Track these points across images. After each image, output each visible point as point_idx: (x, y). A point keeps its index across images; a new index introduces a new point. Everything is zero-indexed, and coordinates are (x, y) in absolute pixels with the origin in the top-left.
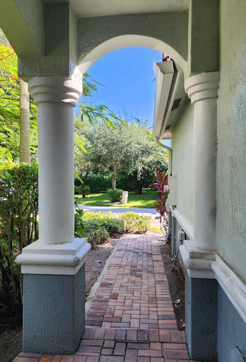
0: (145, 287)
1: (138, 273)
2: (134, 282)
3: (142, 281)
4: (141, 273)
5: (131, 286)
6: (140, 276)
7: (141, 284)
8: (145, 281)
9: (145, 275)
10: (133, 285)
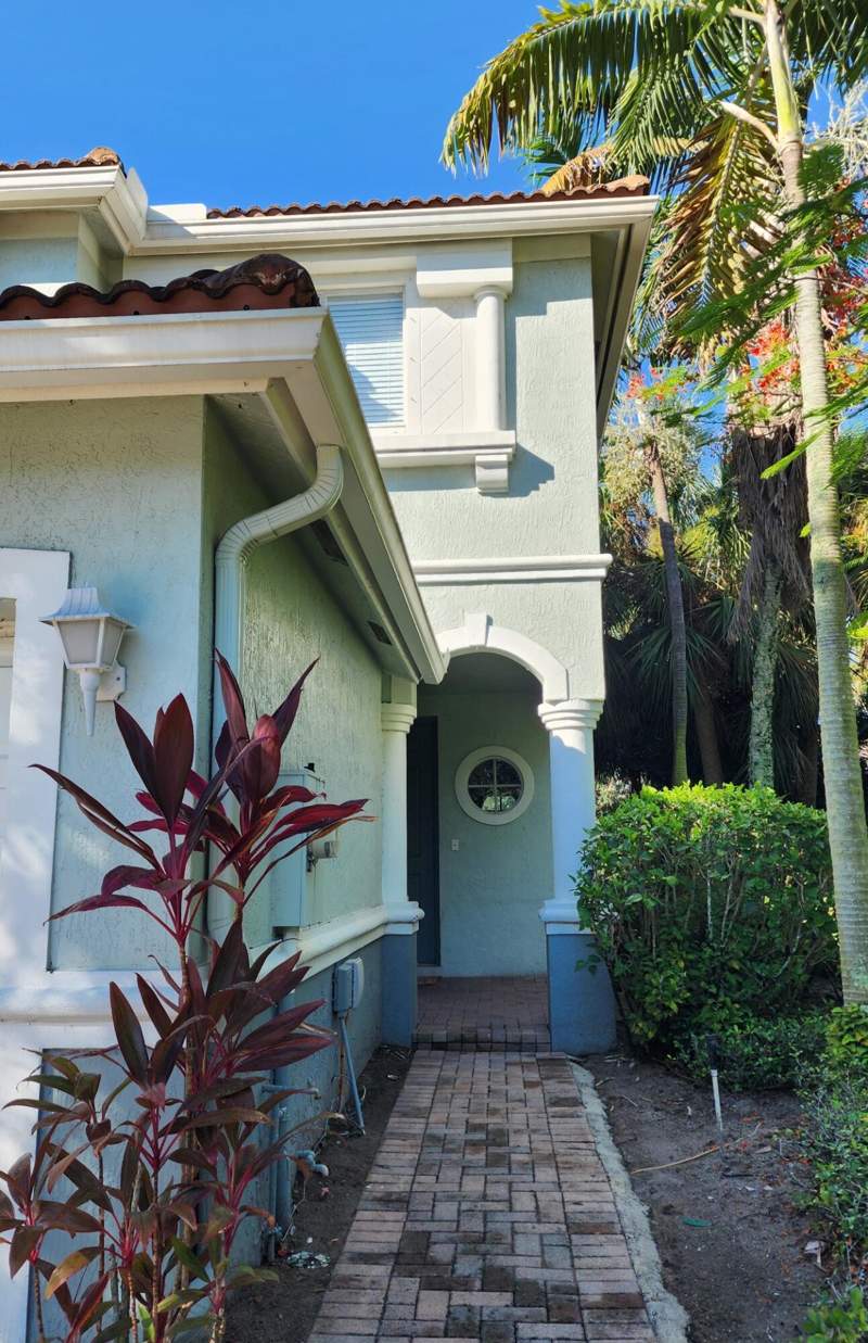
0: (460, 1101)
1: (481, 1136)
2: (492, 1112)
3: (468, 1115)
4: (471, 1136)
5: (496, 1103)
6: (471, 1128)
7: (471, 1108)
8: (460, 1116)
9: (458, 1132)
10: (491, 1106)
